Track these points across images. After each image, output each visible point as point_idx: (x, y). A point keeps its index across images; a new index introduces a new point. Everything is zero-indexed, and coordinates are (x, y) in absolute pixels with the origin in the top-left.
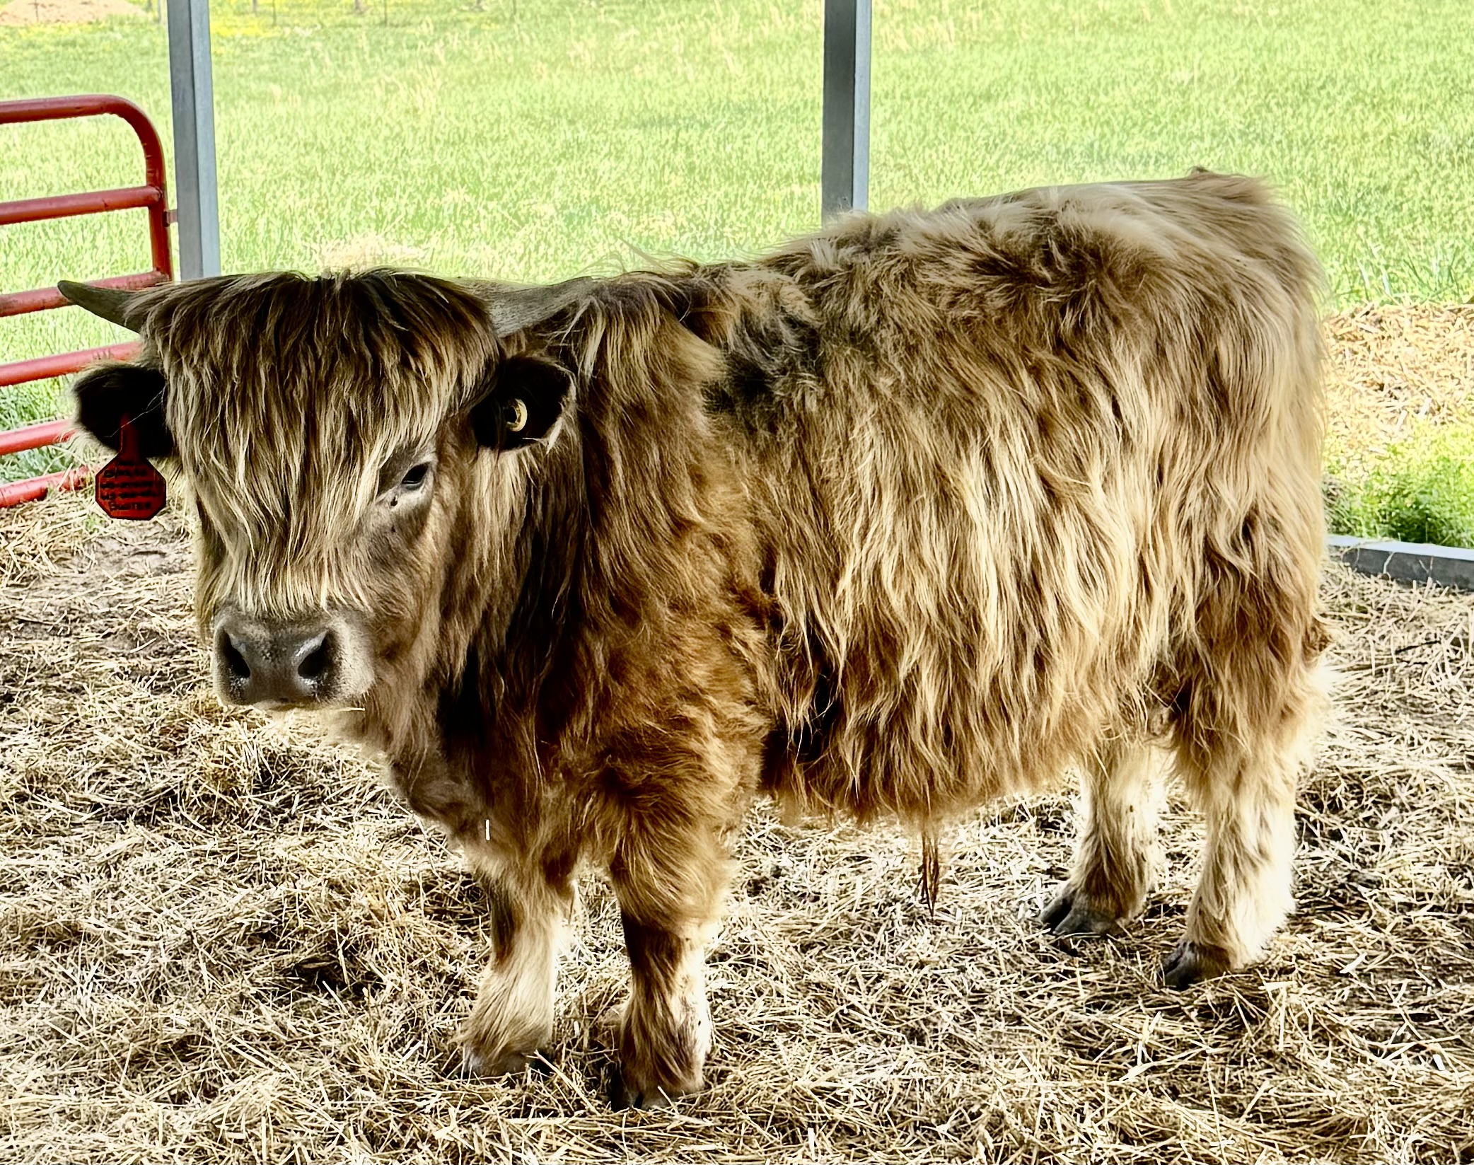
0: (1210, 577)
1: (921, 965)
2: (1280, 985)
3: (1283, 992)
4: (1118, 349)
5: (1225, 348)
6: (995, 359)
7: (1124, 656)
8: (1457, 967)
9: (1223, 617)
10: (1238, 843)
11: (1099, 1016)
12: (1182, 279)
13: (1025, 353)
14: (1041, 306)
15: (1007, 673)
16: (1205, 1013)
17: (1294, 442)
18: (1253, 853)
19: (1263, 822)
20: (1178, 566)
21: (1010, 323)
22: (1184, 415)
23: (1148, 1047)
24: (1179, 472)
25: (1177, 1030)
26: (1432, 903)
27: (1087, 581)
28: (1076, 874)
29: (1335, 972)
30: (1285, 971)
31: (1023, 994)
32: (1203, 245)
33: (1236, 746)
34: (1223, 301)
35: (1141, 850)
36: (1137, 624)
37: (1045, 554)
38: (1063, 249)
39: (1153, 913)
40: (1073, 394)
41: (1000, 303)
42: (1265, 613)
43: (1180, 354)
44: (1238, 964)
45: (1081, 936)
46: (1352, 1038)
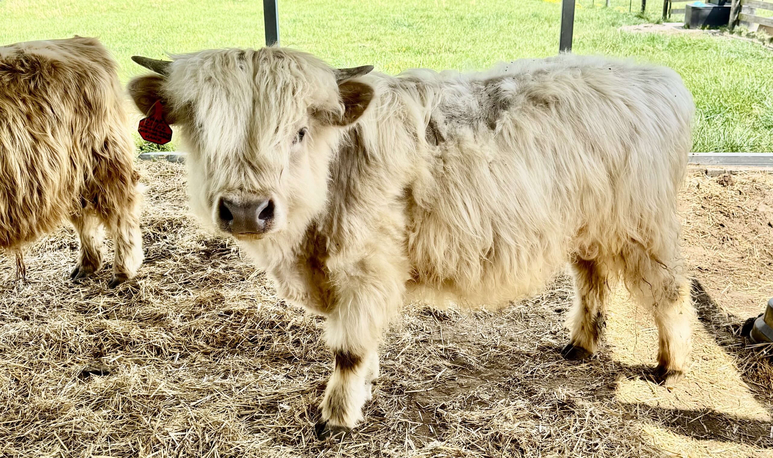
0: (95, 161)
1: (28, 296)
2: (143, 281)
3: (144, 283)
4: (50, 91)
5: (88, 90)
6: (8, 97)
7: (70, 188)
8: (198, 268)
9: (103, 172)
10: (124, 242)
11: (88, 301)
12: (70, 69)
13: (19, 95)
14: (22, 80)
15: (28, 196)
16: (120, 294)
17: (118, 117)
18: (128, 243)
19: (130, 234)
20: (84, 158)
21: (12, 86)
22: (77, 111)
23: (103, 307)
24: (79, 128)
25: (112, 300)
26: (192, 251)
27: (51, 165)
28: (79, 261)
29: (162, 276)
30: (145, 277)
31: (63, 299)
32: (77, 59)
33: (115, 213)
34: (84, 75)
35: (98, 249)
36: (72, 177)
37: (35, 158)
38: (27, 61)
39: (106, 268)
40: (37, 107)
41: (8, 80)
42: (116, 169)
43: (73, 93)
44: (131, 277)
45: (82, 279)
46: (166, 292)
